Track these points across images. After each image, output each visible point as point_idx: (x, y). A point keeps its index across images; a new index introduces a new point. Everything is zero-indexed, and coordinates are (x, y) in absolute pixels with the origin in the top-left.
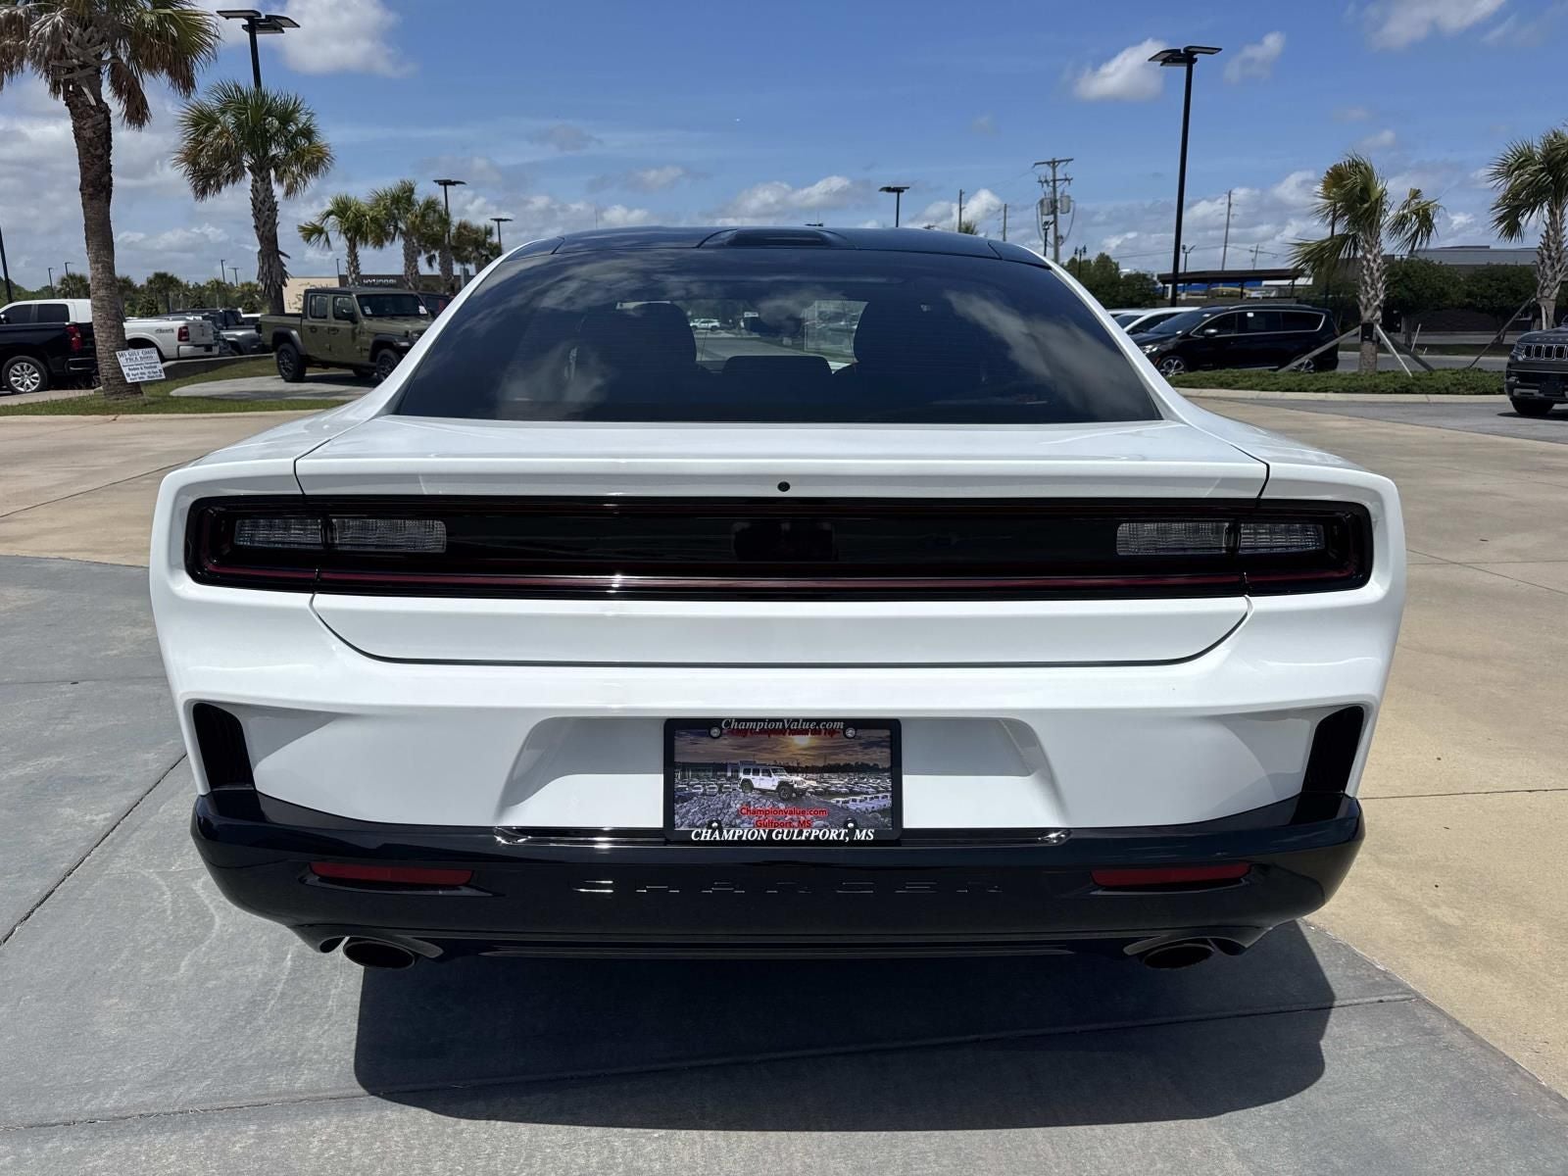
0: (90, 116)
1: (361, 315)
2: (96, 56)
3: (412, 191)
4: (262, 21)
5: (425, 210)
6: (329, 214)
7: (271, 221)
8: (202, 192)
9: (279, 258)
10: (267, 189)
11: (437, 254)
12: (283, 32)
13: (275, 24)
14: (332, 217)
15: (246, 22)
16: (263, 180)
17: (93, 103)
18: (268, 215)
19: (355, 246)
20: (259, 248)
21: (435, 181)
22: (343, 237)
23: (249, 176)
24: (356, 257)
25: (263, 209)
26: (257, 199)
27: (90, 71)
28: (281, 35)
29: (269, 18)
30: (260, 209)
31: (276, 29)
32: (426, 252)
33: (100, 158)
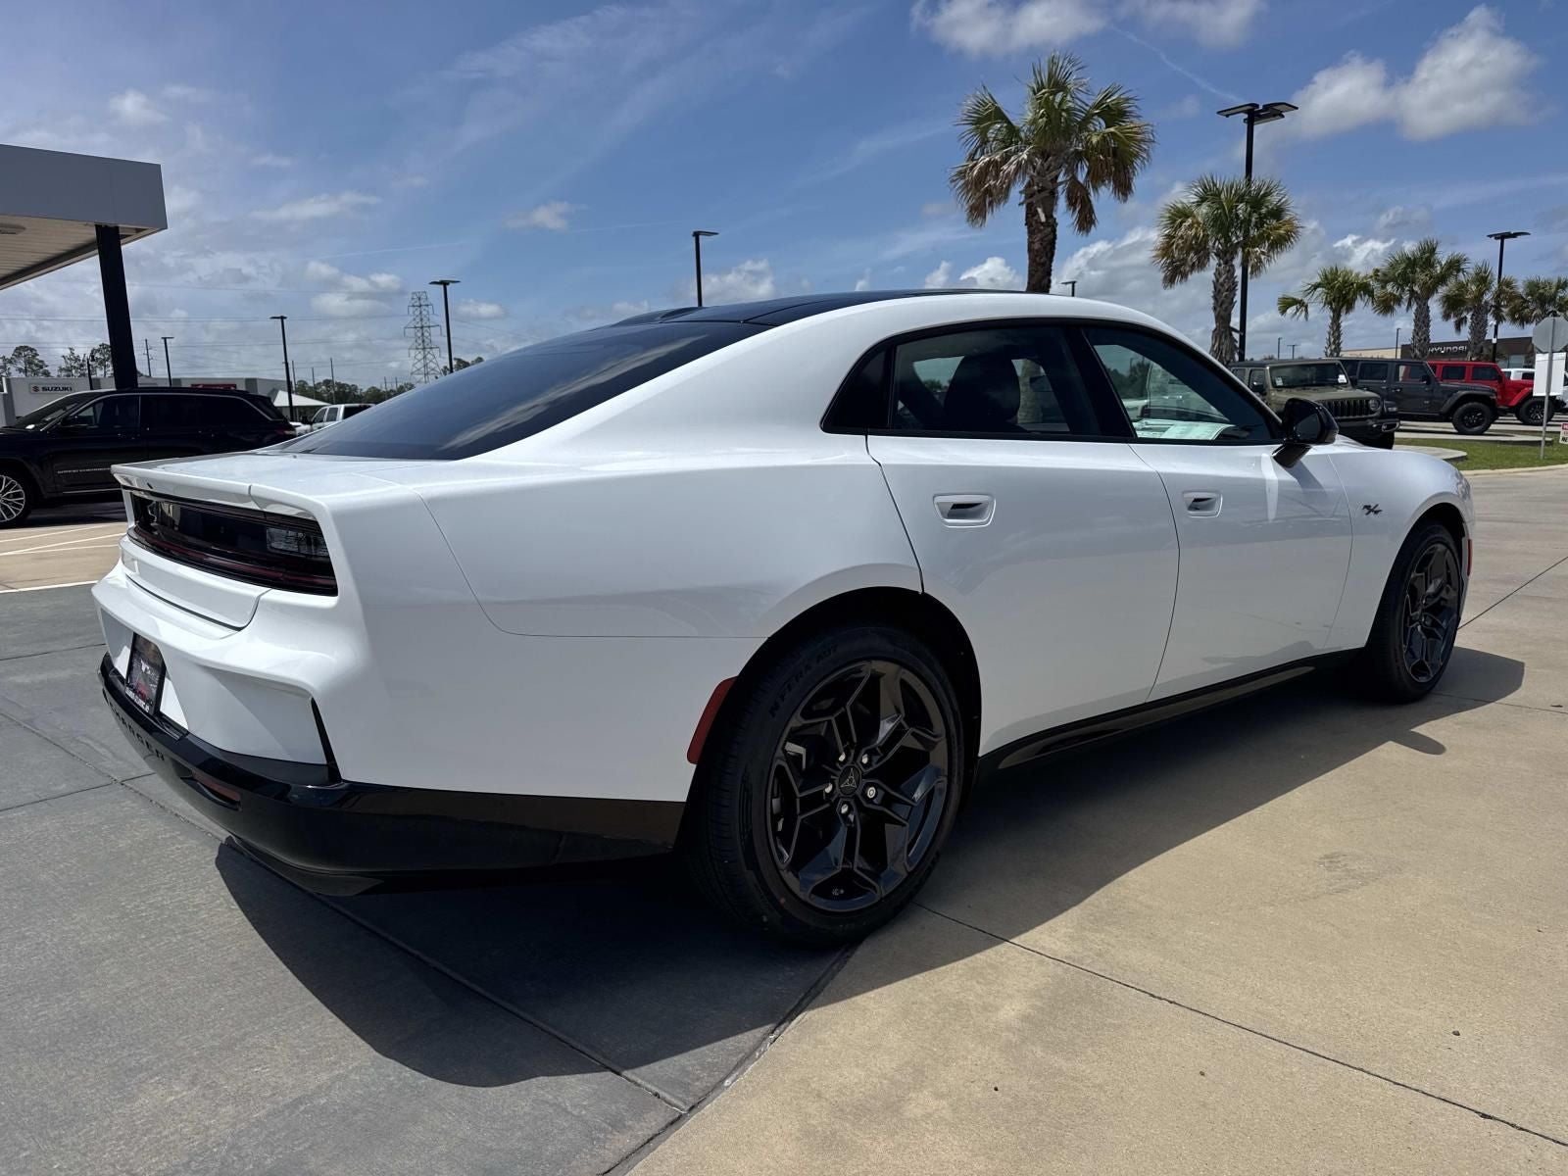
0: (1040, 231)
1: (1271, 388)
2: (1052, 180)
3: (1433, 251)
4: (1261, 111)
5: (1448, 269)
6: (1316, 287)
7: (1229, 300)
8: (1170, 280)
9: (1231, 335)
10: (1229, 271)
11: (1469, 317)
12: (1283, 116)
13: (1273, 111)
14: (1319, 289)
15: (1246, 116)
16: (1226, 263)
17: (1043, 219)
18: (1226, 296)
19: (1339, 316)
20: (1214, 326)
21: (1490, 236)
22: (1328, 307)
23: (1214, 262)
24: (1339, 326)
25: (1222, 290)
26: (1218, 280)
27: (1045, 194)
28: (1282, 119)
29: (1266, 107)
30: (1220, 291)
31: (1274, 115)
32: (1456, 316)
33: (1043, 264)
